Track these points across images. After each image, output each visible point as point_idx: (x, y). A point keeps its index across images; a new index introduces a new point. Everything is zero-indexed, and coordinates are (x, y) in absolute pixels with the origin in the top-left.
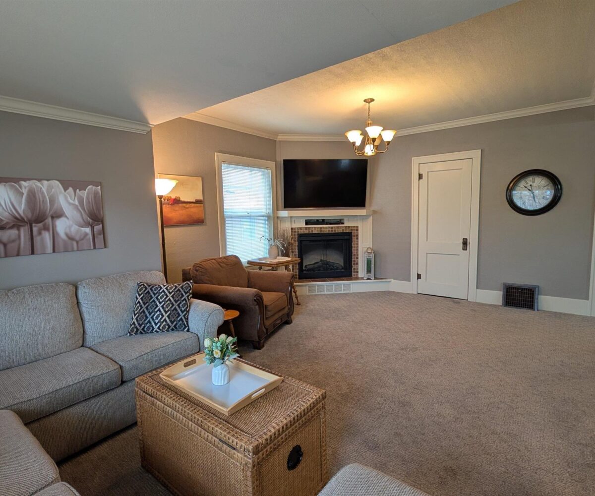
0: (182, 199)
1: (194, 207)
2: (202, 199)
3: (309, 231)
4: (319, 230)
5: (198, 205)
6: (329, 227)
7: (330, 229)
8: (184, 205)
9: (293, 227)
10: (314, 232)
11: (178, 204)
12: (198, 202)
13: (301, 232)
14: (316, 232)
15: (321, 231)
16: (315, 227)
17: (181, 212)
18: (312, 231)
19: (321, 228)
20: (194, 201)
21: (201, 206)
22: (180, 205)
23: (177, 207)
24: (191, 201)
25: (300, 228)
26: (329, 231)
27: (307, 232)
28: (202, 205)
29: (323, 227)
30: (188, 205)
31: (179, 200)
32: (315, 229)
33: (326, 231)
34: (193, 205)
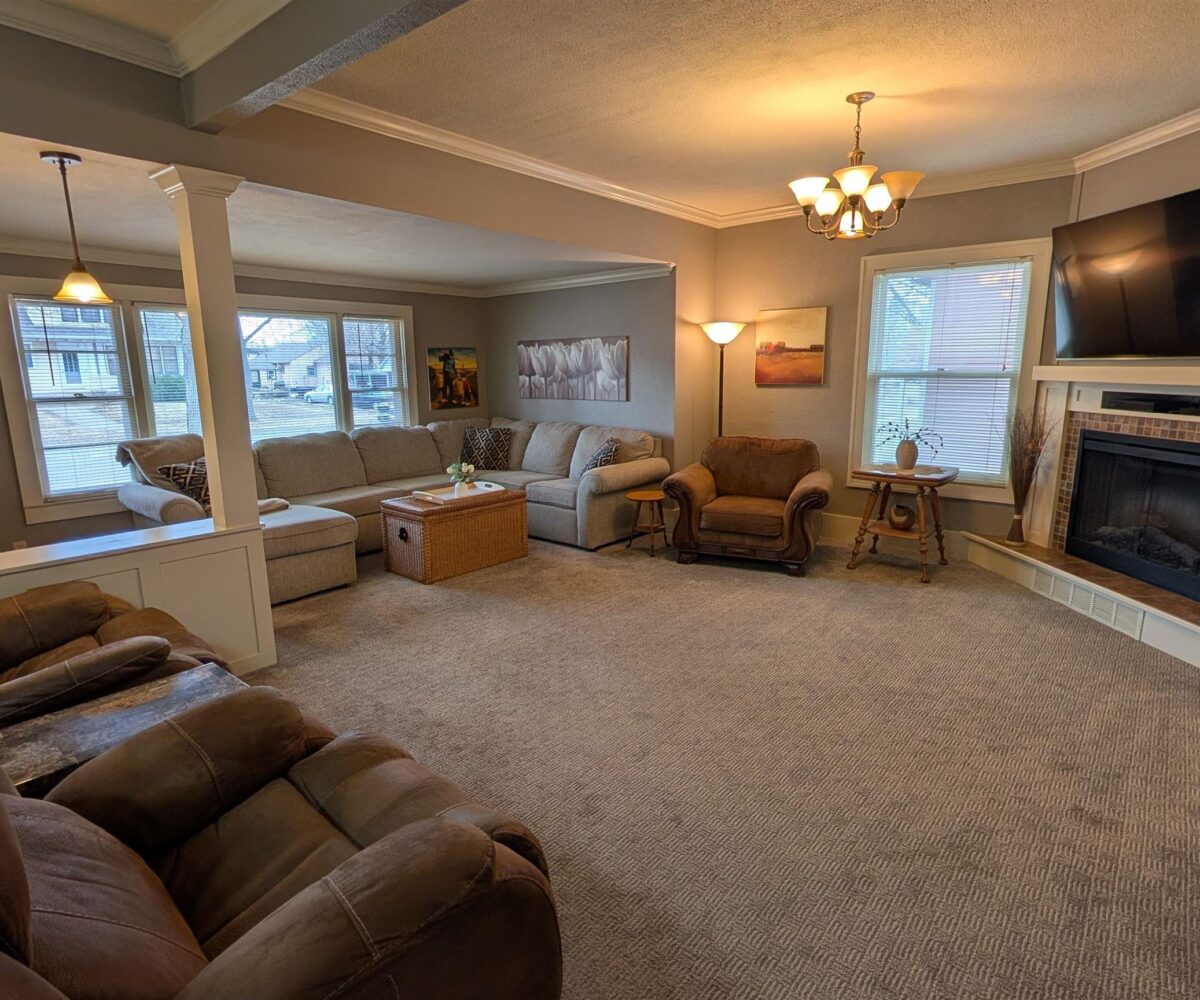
0: (788, 346)
1: (806, 357)
2: (823, 343)
3: (1110, 428)
4: (1136, 425)
5: (813, 353)
6: (1166, 422)
7: (1167, 428)
8: (790, 354)
9: (1073, 409)
10: (1121, 432)
11: (781, 352)
12: (815, 349)
13: (1091, 426)
14: (1127, 432)
15: (1139, 430)
16: (1127, 417)
17: (784, 365)
18: (1118, 427)
19: (1141, 420)
20: (808, 347)
21: (820, 356)
22: (784, 354)
23: (778, 358)
24: (802, 347)
25: (1090, 414)
26: (1163, 431)
27: (1103, 427)
28: (823, 354)
29: (1150, 420)
30: (797, 355)
31: (783, 348)
32: (1127, 421)
33: (1156, 433)
34: (805, 354)
